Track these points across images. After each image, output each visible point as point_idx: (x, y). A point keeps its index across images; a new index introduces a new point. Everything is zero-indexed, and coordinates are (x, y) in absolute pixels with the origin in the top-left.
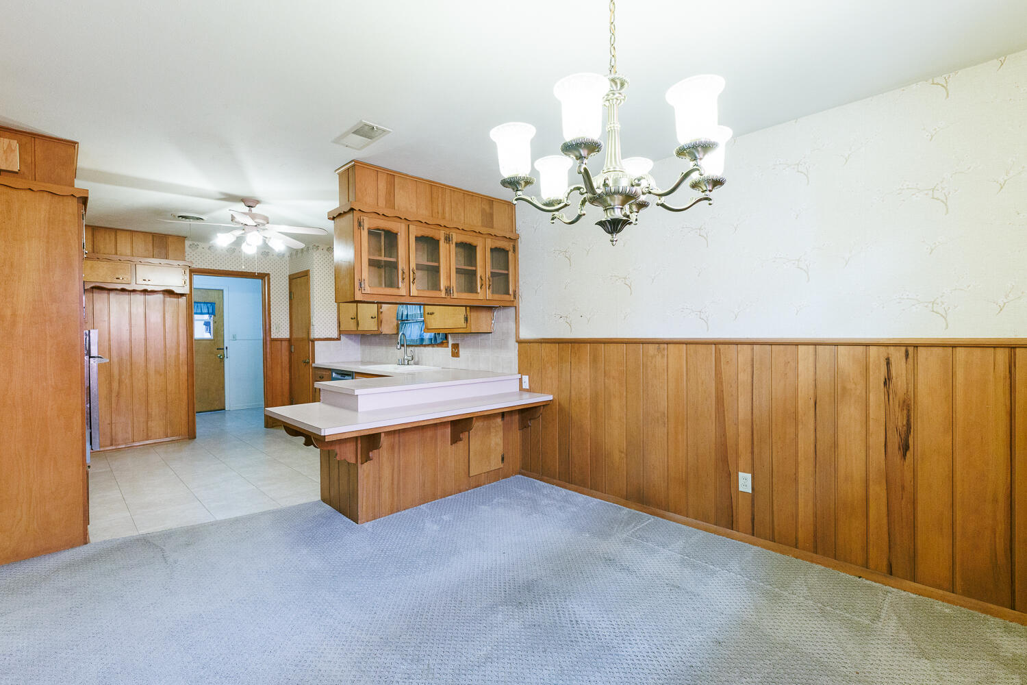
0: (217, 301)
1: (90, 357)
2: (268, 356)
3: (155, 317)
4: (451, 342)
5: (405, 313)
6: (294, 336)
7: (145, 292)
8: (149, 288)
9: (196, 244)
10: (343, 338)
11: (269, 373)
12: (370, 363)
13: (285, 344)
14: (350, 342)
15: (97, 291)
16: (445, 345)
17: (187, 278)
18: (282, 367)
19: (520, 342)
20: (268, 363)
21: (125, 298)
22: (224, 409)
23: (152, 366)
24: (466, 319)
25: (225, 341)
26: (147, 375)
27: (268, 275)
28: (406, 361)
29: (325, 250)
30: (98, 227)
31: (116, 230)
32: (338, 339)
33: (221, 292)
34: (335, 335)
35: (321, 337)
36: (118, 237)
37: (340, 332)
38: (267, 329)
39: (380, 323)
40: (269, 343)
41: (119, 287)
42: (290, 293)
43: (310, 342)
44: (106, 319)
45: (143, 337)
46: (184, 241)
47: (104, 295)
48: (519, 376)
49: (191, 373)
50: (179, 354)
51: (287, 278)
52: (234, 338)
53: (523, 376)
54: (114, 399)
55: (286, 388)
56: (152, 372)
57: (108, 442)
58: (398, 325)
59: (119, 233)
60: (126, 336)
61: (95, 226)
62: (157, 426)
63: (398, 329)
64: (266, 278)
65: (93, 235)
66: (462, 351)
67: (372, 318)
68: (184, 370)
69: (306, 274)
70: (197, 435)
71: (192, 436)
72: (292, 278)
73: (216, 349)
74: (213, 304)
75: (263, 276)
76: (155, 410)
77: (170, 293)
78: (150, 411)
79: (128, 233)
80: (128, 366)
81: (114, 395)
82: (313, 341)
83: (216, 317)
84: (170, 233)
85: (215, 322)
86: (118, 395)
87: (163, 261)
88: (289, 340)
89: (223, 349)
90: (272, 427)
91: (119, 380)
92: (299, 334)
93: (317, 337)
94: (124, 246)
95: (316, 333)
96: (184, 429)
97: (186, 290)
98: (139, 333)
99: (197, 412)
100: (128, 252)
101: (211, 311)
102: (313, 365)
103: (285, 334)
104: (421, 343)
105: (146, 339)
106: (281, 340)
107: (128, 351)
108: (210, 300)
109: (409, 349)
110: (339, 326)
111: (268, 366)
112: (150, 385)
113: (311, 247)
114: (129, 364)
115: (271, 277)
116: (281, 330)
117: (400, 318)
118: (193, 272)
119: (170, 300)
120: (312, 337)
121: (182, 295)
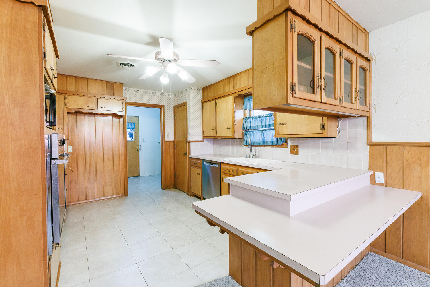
0: (136, 122)
1: (51, 159)
2: (164, 151)
3: (108, 130)
4: (289, 143)
5: (249, 125)
6: (177, 140)
7: (103, 115)
8: (105, 112)
9: (128, 88)
10: (205, 141)
11: (164, 160)
12: (220, 155)
13: (172, 144)
14: (208, 143)
15: (78, 114)
16: (284, 146)
17: (124, 107)
18: (170, 156)
19: (372, 145)
20: (163, 155)
21: (92, 118)
22: (139, 176)
23: (106, 156)
24: (323, 127)
25: (140, 142)
26: (104, 161)
27: (163, 106)
28: (252, 156)
29: (196, 90)
30: (78, 77)
31: (87, 79)
32: (202, 141)
33: (138, 118)
34: (200, 139)
35: (194, 140)
36: (89, 83)
37: (204, 137)
38: (163, 135)
39: (234, 131)
40: (163, 143)
41: (89, 111)
42: (175, 116)
43: (188, 143)
44: (83, 130)
45: (102, 140)
46: (122, 86)
47: (82, 117)
48: (371, 173)
49: (125, 160)
50: (119, 149)
51: (173, 108)
52: (144, 140)
53: (377, 174)
54: (87, 174)
55: (172, 167)
56: (106, 159)
57: (84, 198)
58: (243, 133)
59: (89, 81)
60: (93, 139)
61: (77, 77)
62: (109, 189)
63: (243, 135)
64: (162, 108)
65: (76, 82)
66: (300, 150)
67: (228, 128)
68: (122, 158)
69: (185, 105)
70: (129, 193)
71: (126, 194)
72: (176, 108)
73: (136, 147)
74: (134, 123)
75: (161, 107)
76: (108, 180)
77: (115, 115)
78: (105, 180)
79: (93, 81)
80: (95, 156)
81: (87, 172)
82: (189, 142)
83: (136, 130)
84: (115, 81)
85: (135, 132)
86: (89, 173)
87: (112, 97)
88: (174, 142)
89: (139, 146)
90: (166, 189)
91: (90, 164)
92: (180, 138)
93: (191, 140)
94: (92, 89)
95: (191, 138)
96: (122, 191)
97: (123, 114)
98: (99, 138)
99: (128, 177)
100: (94, 92)
101: (133, 127)
102: (190, 156)
103: (172, 139)
104: (264, 144)
105: (103, 141)
106: (170, 142)
107: (94, 148)
108: (133, 121)
109: (253, 148)
110: (203, 134)
111: (163, 156)
112: (105, 166)
113: (188, 88)
114: (95, 155)
115: (165, 107)
116: (170, 137)
117: (245, 129)
118: (127, 104)
119: (116, 120)
120: (188, 140)
121: (121, 116)
